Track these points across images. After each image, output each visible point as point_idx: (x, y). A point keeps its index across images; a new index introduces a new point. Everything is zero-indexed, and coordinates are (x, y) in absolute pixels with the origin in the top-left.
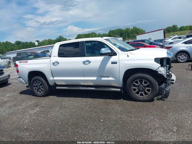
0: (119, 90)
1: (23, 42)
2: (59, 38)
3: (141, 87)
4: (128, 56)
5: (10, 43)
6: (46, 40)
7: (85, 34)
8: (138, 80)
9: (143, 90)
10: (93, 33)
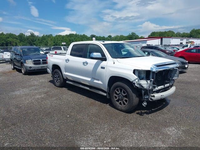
0: (105, 94)
1: (97, 36)
2: (131, 34)
3: (121, 96)
4: (114, 63)
5: (86, 36)
6: (118, 36)
7: (160, 32)
8: (119, 88)
9: (122, 100)
10: (170, 31)
